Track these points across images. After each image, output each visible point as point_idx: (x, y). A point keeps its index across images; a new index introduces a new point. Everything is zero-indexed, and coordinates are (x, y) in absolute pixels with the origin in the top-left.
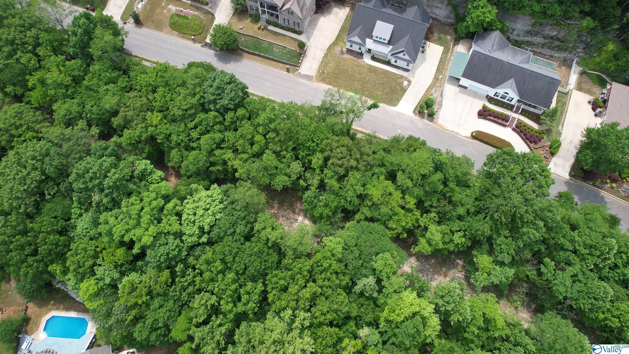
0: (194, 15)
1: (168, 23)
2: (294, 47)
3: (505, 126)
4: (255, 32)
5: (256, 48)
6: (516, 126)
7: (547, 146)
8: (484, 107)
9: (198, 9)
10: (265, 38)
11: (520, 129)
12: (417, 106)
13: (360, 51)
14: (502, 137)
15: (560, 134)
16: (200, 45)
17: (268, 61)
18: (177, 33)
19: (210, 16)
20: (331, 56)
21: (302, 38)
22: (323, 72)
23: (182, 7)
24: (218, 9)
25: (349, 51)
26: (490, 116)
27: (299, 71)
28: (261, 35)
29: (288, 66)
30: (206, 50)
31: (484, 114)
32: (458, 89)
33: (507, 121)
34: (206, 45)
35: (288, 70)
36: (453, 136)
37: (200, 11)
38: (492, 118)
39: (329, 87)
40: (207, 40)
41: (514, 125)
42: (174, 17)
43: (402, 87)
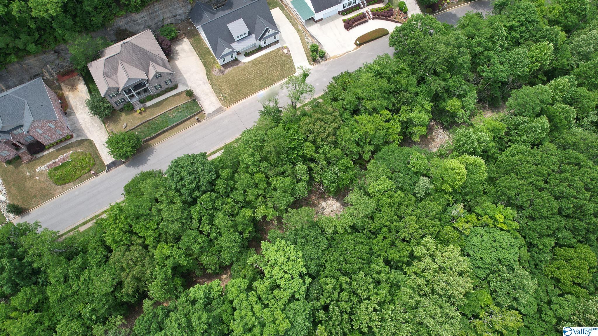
0: (71, 155)
1: (53, 185)
2: (185, 100)
3: (367, 21)
4: (139, 118)
5: (156, 129)
6: (373, 15)
8: (345, 21)
9: (68, 147)
10: (154, 115)
11: (378, 15)
12: (308, 59)
13: (234, 58)
16: (104, 173)
17: (175, 129)
18: (72, 183)
19: (86, 143)
20: (217, 81)
21: (181, 88)
22: (225, 97)
23: (51, 160)
24: (86, 131)
25: (226, 66)
26: (353, 23)
27: (206, 113)
28: (148, 116)
29: (197, 117)
30: (114, 171)
31: (349, 25)
32: (319, 25)
33: (365, 17)
34: (110, 167)
35: (199, 121)
36: (348, 56)
37: (72, 147)
38: (356, 23)
39: (240, 103)
40: (107, 163)
41: (371, 16)
42: (53, 174)
43: (286, 56)
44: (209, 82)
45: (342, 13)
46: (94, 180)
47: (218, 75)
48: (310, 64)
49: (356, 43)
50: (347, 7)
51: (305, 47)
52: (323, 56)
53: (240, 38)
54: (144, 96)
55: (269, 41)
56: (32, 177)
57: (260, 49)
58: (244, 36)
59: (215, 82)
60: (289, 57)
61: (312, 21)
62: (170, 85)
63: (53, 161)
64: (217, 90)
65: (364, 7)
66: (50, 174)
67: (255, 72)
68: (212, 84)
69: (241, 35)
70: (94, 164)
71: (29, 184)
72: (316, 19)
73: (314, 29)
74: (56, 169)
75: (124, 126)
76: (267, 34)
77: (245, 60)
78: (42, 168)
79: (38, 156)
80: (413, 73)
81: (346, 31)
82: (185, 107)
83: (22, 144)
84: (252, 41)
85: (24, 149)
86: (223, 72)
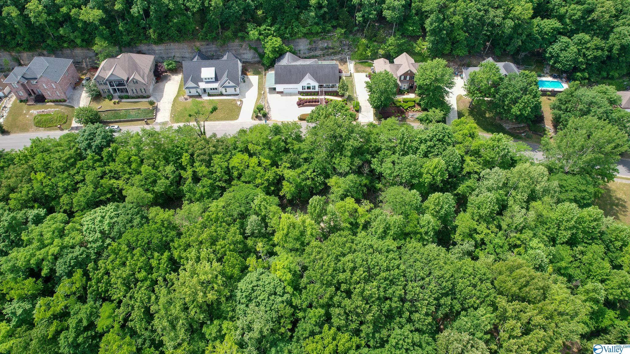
0: (55, 111)
1: (33, 124)
4: (112, 106)
7: (351, 108)
8: (300, 100)
10: (121, 108)
12: (253, 114)
15: (357, 98)
16: (67, 131)
17: (129, 123)
18: (43, 129)
20: (178, 104)
23: (42, 109)
27: (156, 121)
28: (117, 107)
31: (301, 104)
33: (318, 102)
35: (147, 123)
38: (308, 104)
40: (73, 125)
43: (237, 106)
44: (172, 103)
45: (300, 93)
46: (58, 132)
47: (181, 100)
48: (252, 118)
49: (299, 117)
50: (306, 90)
51: (256, 105)
54: (123, 94)
55: (230, 91)
56: (25, 114)
57: (221, 95)
58: (210, 80)
59: (176, 105)
60: (240, 108)
61: (274, 91)
63: (44, 110)
64: (174, 110)
65: (321, 95)
66: (36, 117)
68: (173, 105)
69: (209, 79)
70: (65, 123)
71: (21, 118)
73: (272, 97)
74: (40, 115)
75: (99, 107)
76: (227, 84)
77: (206, 98)
78: (34, 112)
79: (37, 104)
81: (296, 106)
82: (144, 111)
83: (34, 93)
84: (217, 86)
85: (33, 97)
86: (186, 99)
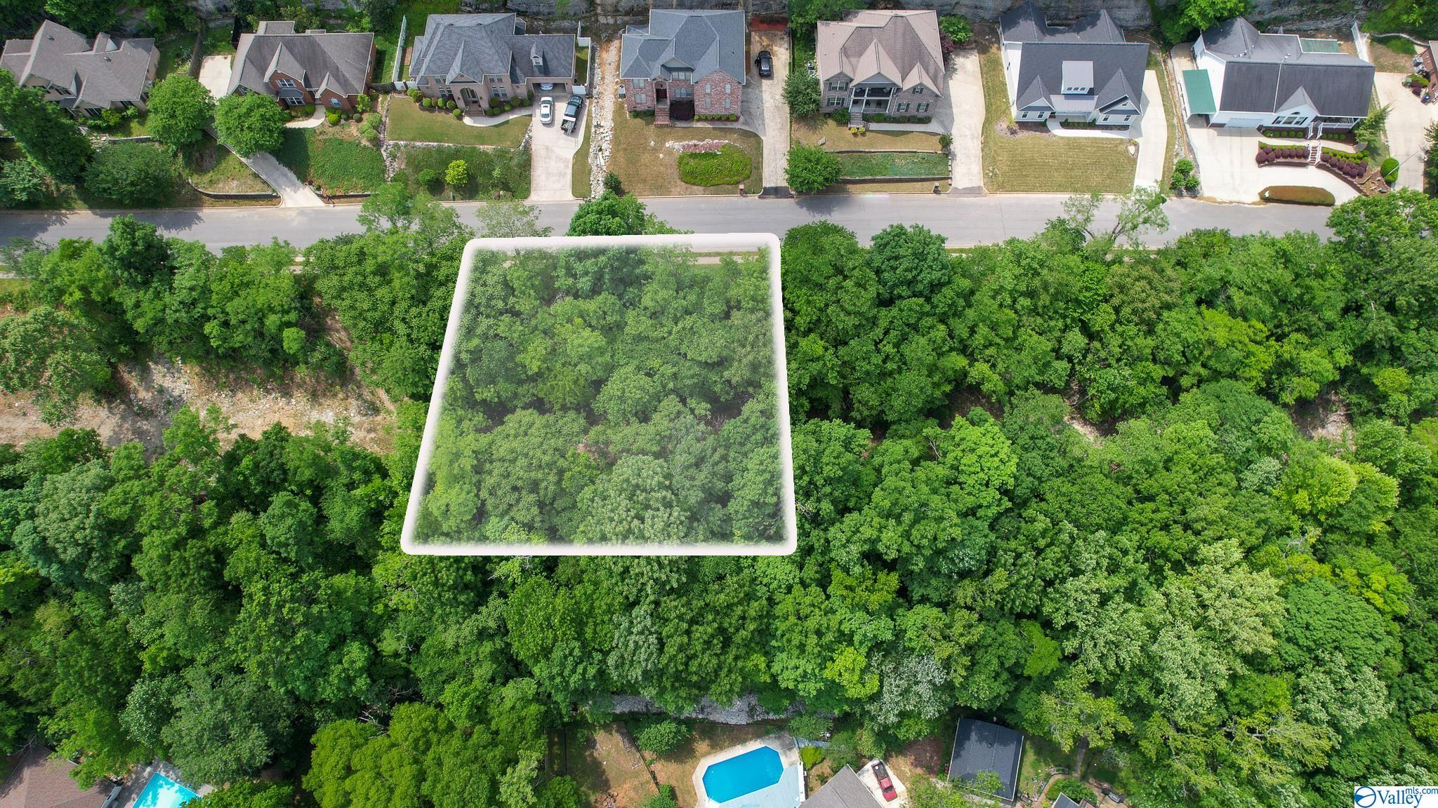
2: (935, 147)
3: (1304, 165)
5: (865, 170)
6: (1322, 159)
7: (1375, 174)
8: (1263, 147)
9: (725, 133)
10: (873, 147)
11: (1330, 164)
13: (1042, 120)
14: (1310, 185)
15: (1387, 148)
16: (756, 197)
18: (701, 188)
19: (752, 139)
20: (995, 143)
21: (934, 127)
22: (995, 175)
23: (691, 139)
24: (761, 122)
25: (1023, 125)
26: (1276, 157)
28: (862, 145)
29: (937, 184)
30: (771, 201)
31: (1266, 158)
32: (1212, 132)
33: (1306, 157)
34: (768, 192)
35: (936, 191)
36: (1236, 208)
37: (730, 135)
38: (1281, 160)
39: (1015, 195)
40: (766, 184)
41: (1318, 160)
42: (685, 161)
43: (1128, 158)
44: (981, 139)
45: (1264, 131)
46: (735, 199)
47: (1003, 134)
49: (1261, 194)
50: (1281, 125)
51: (1168, 159)
52: (1192, 189)
53: (1072, 92)
54: (873, 110)
55: (1114, 119)
56: (655, 150)
57: (1092, 125)
58: (1079, 92)
59: (991, 144)
60: (1133, 161)
61: (1203, 121)
62: (922, 114)
63: (696, 142)
64: (989, 157)
65: (1314, 137)
66: (681, 158)
67: (1063, 159)
68: (985, 145)
69: (1076, 89)
70: (748, 177)
71: (646, 158)
72: (1213, 120)
73: (1200, 137)
75: (820, 142)
76: (1120, 107)
77: (1057, 131)
78: (675, 145)
79: (679, 124)
80: (1345, 290)
81: (1255, 164)
82: (926, 159)
84: (1088, 107)
85: (668, 105)
86: (1013, 132)
